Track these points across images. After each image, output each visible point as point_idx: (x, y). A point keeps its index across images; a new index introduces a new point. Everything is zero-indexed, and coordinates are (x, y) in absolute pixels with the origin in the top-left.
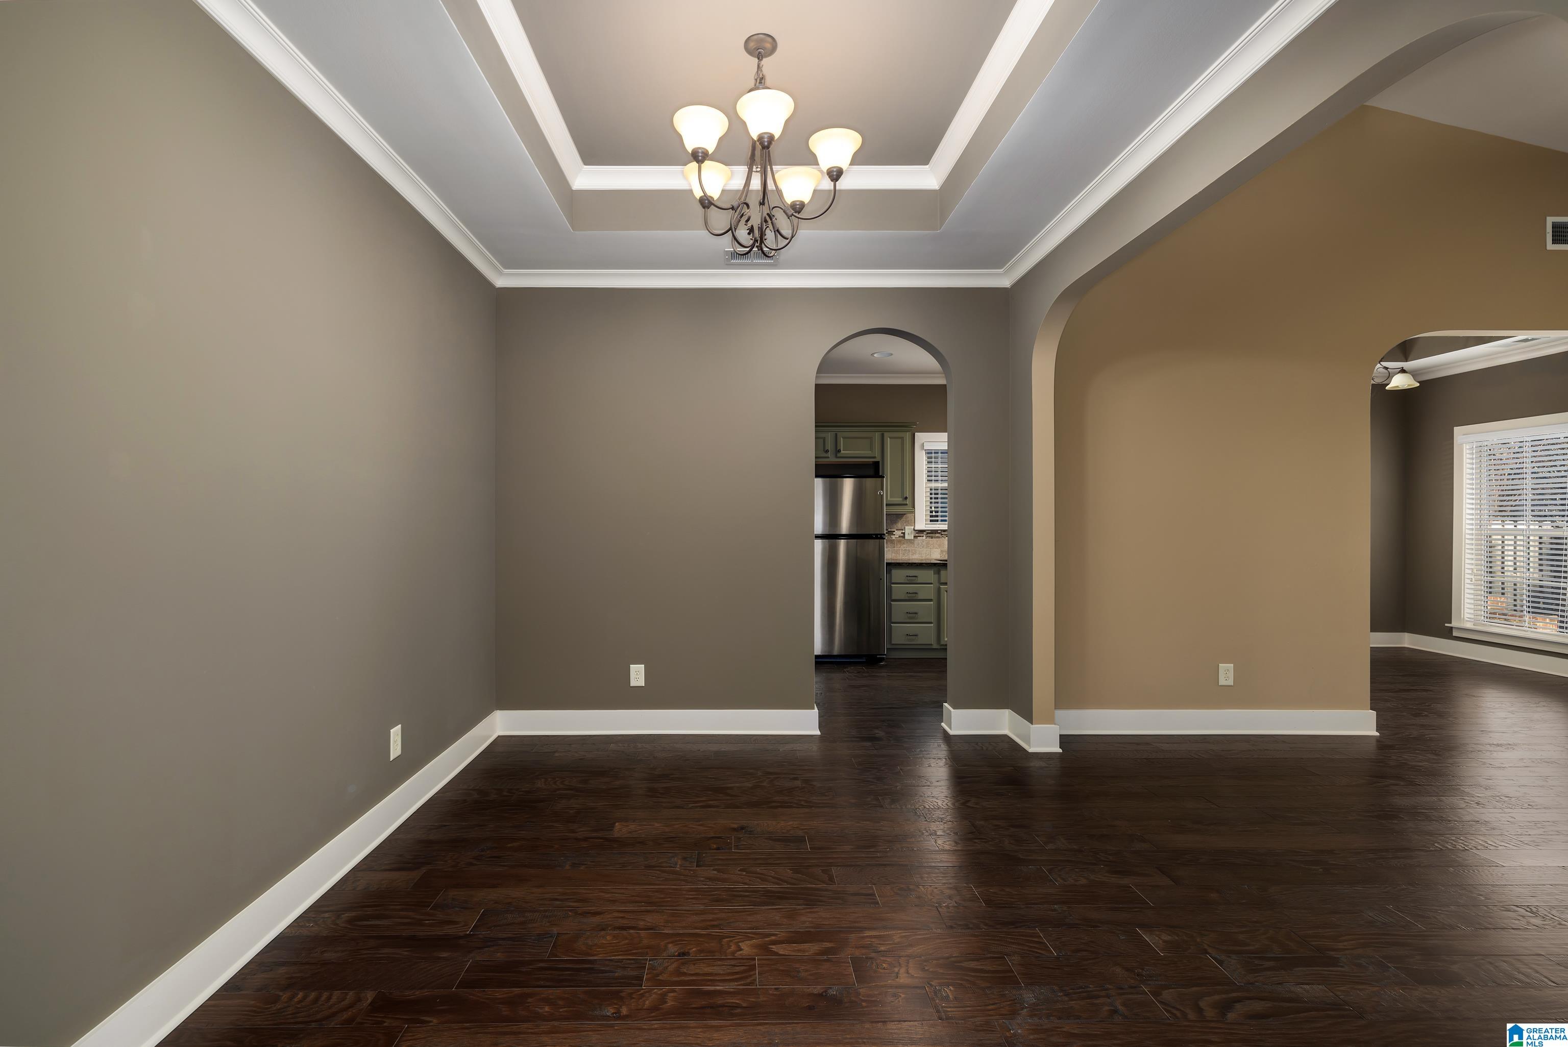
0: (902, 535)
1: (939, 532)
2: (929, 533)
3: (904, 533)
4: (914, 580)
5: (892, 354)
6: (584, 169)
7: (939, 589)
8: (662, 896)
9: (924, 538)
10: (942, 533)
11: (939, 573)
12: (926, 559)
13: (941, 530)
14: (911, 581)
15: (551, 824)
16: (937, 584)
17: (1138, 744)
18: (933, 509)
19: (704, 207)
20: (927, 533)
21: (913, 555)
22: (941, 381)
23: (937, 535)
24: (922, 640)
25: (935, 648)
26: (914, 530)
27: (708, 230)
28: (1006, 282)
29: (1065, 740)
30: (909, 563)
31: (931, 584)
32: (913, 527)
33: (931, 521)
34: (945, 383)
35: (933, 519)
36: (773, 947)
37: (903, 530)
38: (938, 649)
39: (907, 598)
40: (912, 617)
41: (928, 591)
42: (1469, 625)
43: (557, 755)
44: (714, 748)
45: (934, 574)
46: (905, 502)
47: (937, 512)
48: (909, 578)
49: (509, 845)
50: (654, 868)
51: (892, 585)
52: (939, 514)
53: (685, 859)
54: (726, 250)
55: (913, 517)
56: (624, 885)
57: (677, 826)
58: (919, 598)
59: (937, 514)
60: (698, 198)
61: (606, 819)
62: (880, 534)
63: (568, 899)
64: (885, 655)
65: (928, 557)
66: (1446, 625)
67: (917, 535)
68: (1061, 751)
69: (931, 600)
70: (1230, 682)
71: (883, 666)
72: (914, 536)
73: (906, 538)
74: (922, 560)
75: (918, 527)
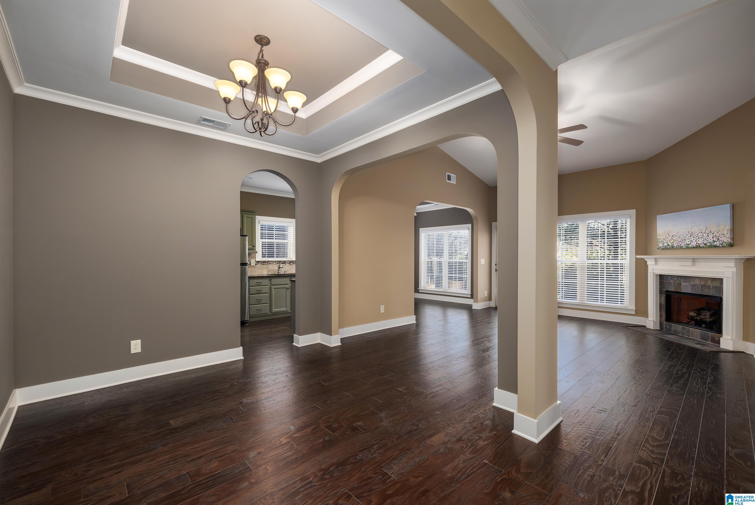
0: (250, 263)
1: (267, 262)
2: (262, 262)
3: (251, 263)
4: (260, 284)
5: (252, 178)
6: (120, 47)
7: (271, 288)
8: (228, 439)
9: (260, 265)
10: (268, 262)
11: (270, 280)
12: (261, 275)
13: (267, 261)
14: (259, 285)
15: (126, 434)
16: (270, 286)
17: (362, 337)
18: (264, 251)
19: (226, 103)
20: (261, 262)
21: (255, 273)
22: (293, 197)
23: (266, 263)
24: (263, 312)
25: (269, 314)
26: (256, 261)
27: (228, 114)
28: (319, 161)
29: (342, 340)
30: (258, 277)
31: (267, 285)
32: (255, 260)
33: (262, 257)
34: (295, 198)
35: (264, 256)
36: (294, 435)
37: (250, 261)
38: (270, 315)
39: (257, 293)
40: (259, 302)
41: (266, 289)
42: (423, 288)
43: (86, 404)
44: (194, 376)
45: (269, 281)
46: (253, 248)
47: (265, 253)
48: (257, 283)
49: (106, 453)
50: (212, 431)
51: (250, 287)
52: (266, 254)
53: (224, 422)
54: (202, 117)
55: (255, 255)
56: (203, 442)
57: (207, 412)
58: (262, 292)
59: (265, 254)
60: (223, 98)
61: (161, 422)
62: (244, 263)
63: (177, 458)
64: (248, 320)
65: (262, 273)
66: (418, 289)
67: (256, 263)
68: (341, 344)
69: (267, 293)
70: (383, 312)
71: (247, 326)
72: (255, 264)
73: (251, 265)
74: (259, 275)
75: (257, 260)
